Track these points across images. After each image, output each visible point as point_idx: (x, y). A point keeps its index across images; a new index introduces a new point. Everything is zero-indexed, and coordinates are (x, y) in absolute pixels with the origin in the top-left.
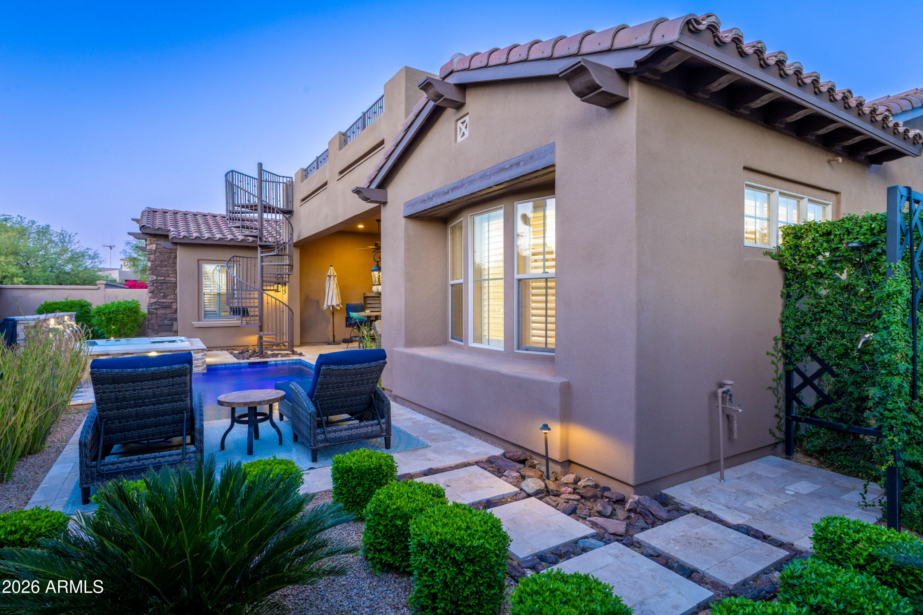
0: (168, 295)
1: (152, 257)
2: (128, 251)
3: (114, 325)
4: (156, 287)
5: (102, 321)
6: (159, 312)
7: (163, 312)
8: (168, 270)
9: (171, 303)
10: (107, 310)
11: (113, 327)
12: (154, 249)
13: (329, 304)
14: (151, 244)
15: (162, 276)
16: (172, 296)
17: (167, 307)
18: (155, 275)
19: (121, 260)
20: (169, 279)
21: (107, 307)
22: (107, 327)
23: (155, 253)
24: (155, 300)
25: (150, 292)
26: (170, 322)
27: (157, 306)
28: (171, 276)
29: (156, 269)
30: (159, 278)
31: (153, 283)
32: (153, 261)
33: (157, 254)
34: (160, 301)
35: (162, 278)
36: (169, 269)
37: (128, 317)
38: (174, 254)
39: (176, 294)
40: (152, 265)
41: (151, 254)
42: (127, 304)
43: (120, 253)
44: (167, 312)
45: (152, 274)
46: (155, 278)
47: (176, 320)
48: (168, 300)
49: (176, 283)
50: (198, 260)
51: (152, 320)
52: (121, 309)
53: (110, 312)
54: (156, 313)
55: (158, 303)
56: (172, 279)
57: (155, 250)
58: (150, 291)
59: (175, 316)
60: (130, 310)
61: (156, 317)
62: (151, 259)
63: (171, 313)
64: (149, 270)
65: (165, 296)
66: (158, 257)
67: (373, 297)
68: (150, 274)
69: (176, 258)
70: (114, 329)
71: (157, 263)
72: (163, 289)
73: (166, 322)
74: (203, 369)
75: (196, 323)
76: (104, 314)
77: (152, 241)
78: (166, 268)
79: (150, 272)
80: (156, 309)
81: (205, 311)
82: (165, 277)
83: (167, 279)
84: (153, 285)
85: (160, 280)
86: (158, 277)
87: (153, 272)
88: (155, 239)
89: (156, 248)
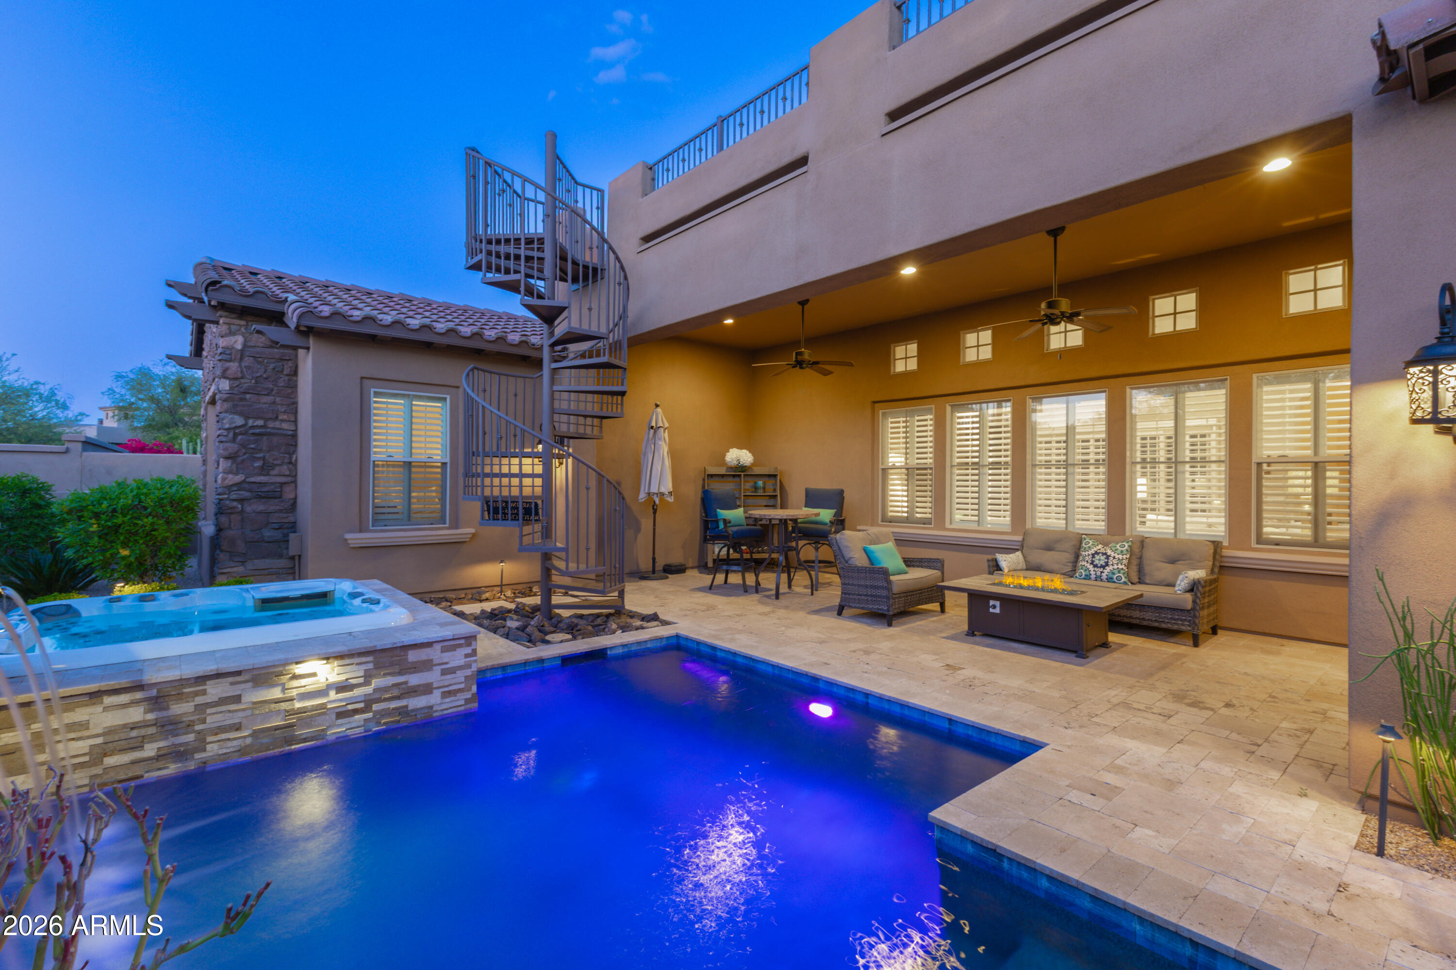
0: (273, 466)
1: (234, 366)
2: (117, 390)
3: (125, 545)
4: (243, 445)
5: (90, 535)
6: (248, 509)
7: (261, 508)
8: (274, 403)
9: (282, 484)
10: (105, 504)
11: (125, 552)
12: (239, 346)
13: (654, 490)
14: (231, 333)
15: (258, 418)
16: (285, 469)
17: (272, 494)
18: (241, 414)
19: (101, 408)
20: (277, 424)
21: (104, 494)
22: (103, 550)
23: (241, 359)
24: (239, 478)
25: (227, 458)
26: (278, 535)
27: (246, 494)
28: (281, 417)
29: (242, 399)
30: (251, 422)
31: (235, 435)
32: (236, 379)
33: (247, 361)
34: (252, 479)
35: (260, 422)
36: (278, 399)
37: (168, 523)
38: (290, 364)
39: (294, 464)
40: (231, 388)
41: (230, 361)
42: (167, 489)
43: (103, 393)
44: (272, 508)
45: (233, 411)
46: (239, 421)
47: (293, 527)
48: (273, 479)
49: (294, 436)
50: (362, 378)
51: (230, 528)
52: (149, 502)
53: (114, 511)
54: (242, 511)
55: (246, 486)
56: (285, 426)
57: (242, 351)
58: (226, 454)
59: (292, 519)
60: (175, 503)
61: (242, 520)
62: (230, 373)
63: (281, 511)
64: (225, 400)
65: (265, 469)
66: (248, 368)
67: (723, 476)
68: (226, 412)
69: (295, 373)
70: (124, 558)
71: (247, 383)
72: (260, 451)
73: (267, 533)
74: (467, 701)
75: (355, 538)
76: (97, 516)
77: (233, 328)
78: (269, 399)
79: (226, 405)
80: (241, 501)
81: (375, 507)
82: (266, 420)
83: (271, 424)
84: (234, 440)
85: (253, 427)
86: (247, 418)
87: (235, 406)
88: (243, 323)
89: (245, 345)
